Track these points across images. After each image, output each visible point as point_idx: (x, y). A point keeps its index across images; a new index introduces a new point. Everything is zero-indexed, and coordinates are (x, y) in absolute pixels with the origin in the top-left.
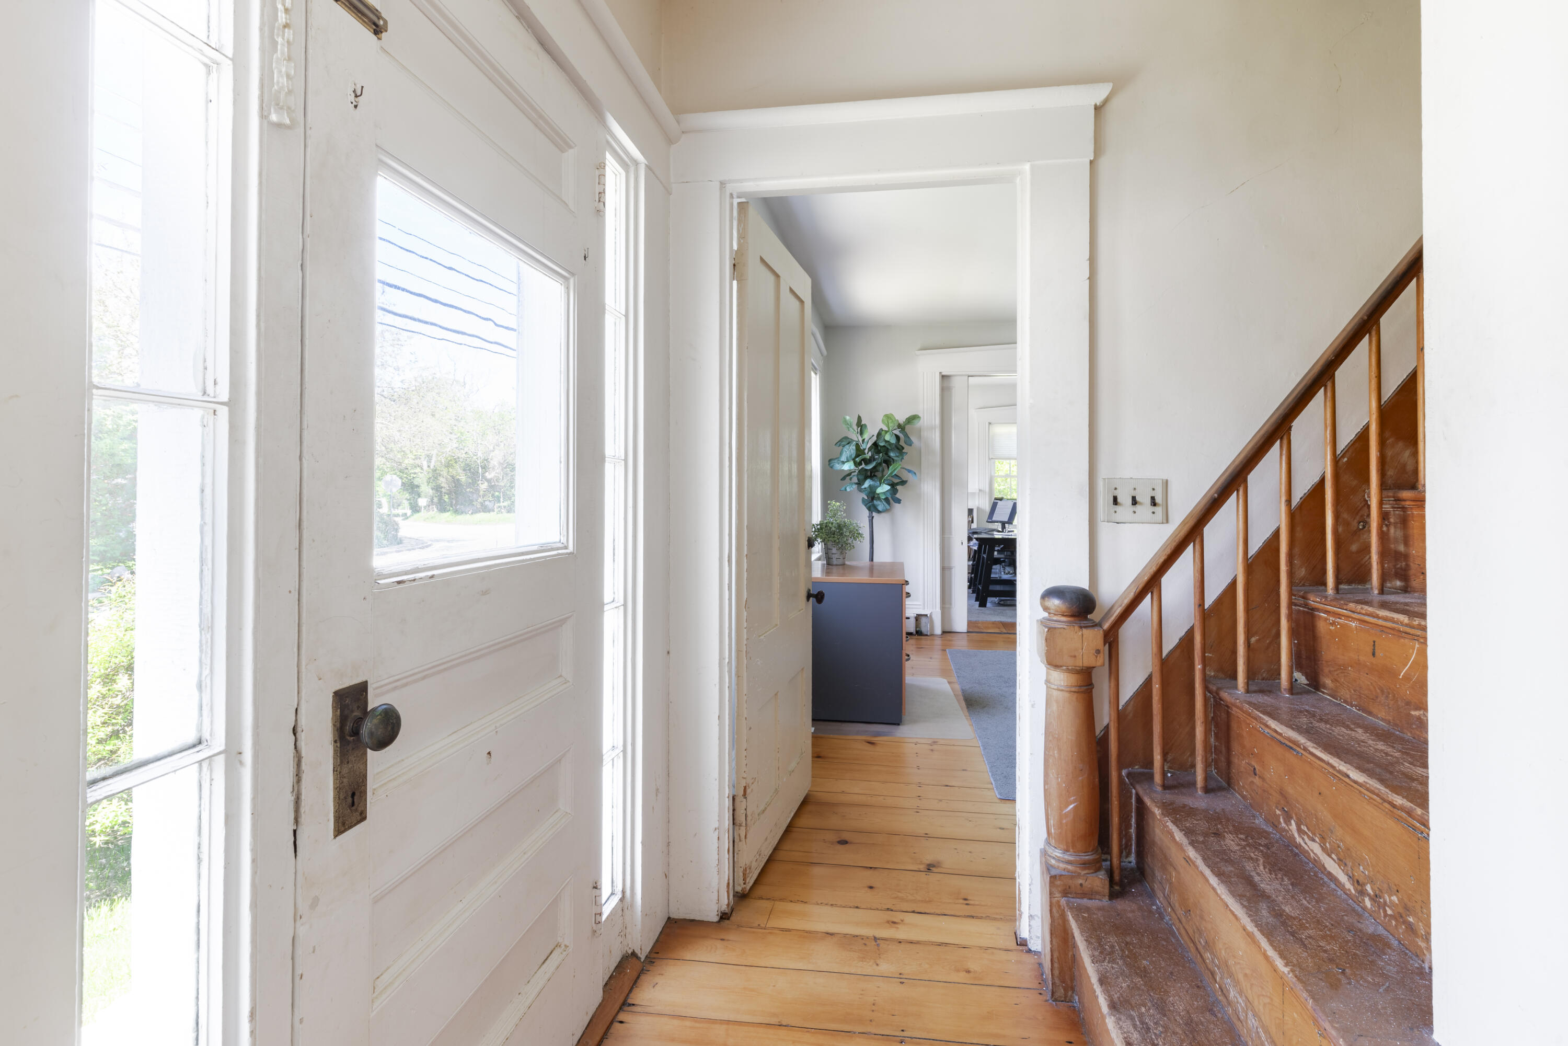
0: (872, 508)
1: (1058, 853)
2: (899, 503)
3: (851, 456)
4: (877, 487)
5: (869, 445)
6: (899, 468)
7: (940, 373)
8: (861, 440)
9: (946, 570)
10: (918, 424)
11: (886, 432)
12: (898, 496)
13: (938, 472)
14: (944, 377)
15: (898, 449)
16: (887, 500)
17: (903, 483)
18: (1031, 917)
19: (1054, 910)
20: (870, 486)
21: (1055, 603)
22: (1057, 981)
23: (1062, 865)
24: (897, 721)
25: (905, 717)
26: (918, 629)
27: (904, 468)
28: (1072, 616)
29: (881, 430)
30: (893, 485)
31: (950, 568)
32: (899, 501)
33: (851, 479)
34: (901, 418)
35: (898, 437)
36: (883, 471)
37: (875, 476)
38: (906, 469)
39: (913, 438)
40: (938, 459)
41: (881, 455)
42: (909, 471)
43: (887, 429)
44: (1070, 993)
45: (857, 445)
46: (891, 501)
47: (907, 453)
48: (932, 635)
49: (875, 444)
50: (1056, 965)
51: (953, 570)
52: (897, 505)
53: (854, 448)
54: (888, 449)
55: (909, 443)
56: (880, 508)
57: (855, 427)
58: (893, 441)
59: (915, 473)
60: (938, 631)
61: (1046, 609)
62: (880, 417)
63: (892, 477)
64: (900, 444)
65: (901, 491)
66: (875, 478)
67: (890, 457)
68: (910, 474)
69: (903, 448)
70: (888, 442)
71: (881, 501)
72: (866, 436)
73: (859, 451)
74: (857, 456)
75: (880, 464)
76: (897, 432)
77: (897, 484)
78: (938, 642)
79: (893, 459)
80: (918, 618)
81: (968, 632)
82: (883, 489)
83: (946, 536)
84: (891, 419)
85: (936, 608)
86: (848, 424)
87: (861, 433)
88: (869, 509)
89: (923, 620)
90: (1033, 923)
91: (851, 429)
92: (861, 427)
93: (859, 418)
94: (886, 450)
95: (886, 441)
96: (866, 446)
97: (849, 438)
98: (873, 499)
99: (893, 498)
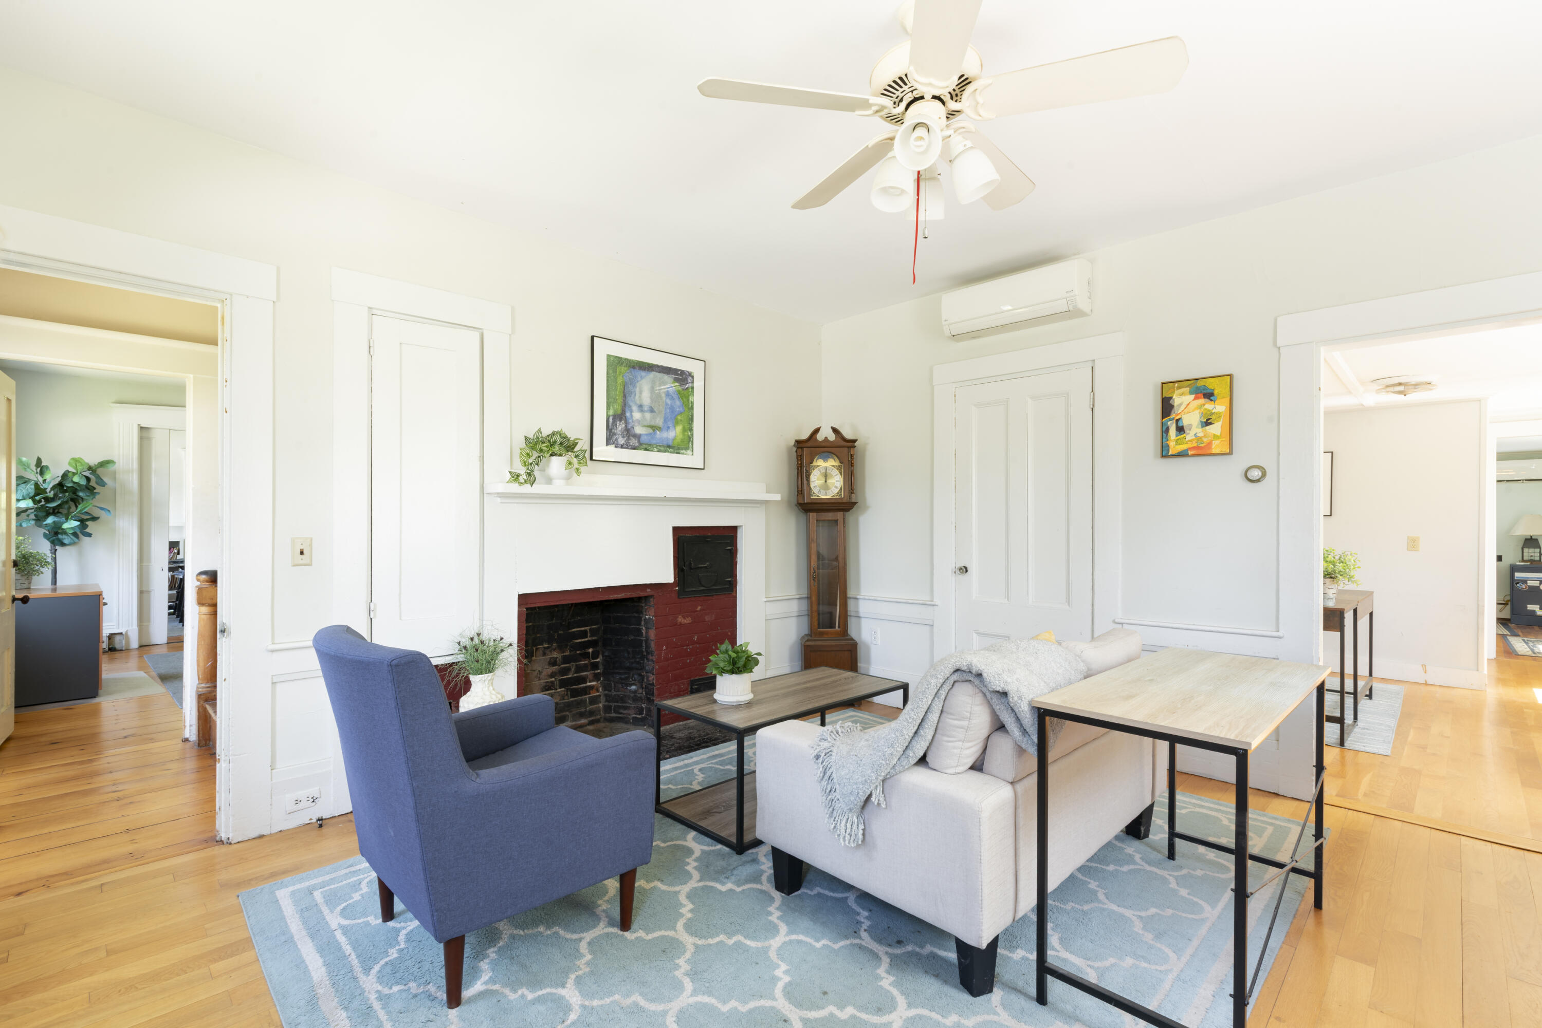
0: (56, 542)
1: (203, 685)
2: (90, 537)
3: (28, 495)
4: (63, 523)
5: (51, 486)
6: (90, 506)
7: (139, 425)
8: (41, 480)
9: (143, 594)
10: (111, 468)
11: (74, 474)
12: (88, 530)
13: (136, 510)
14: (142, 429)
15: (89, 489)
16: (75, 534)
17: (94, 519)
18: (191, 726)
19: (200, 709)
20: (54, 522)
21: (203, 577)
22: (201, 738)
23: (205, 690)
24: (94, 695)
25: (100, 692)
26: (111, 646)
27: (95, 506)
28: (212, 582)
29: (68, 471)
30: (82, 521)
31: (149, 592)
32: (89, 535)
33: (28, 516)
34: (93, 460)
35: (88, 479)
36: (70, 508)
37: (58, 512)
38: (98, 507)
39: (105, 479)
40: (136, 498)
41: (67, 494)
42: (102, 509)
43: (75, 471)
44: (208, 742)
45: (37, 485)
46: (80, 535)
47: (99, 493)
48: (128, 650)
49: (60, 485)
50: (201, 732)
51: (152, 593)
52: (87, 539)
53: (33, 487)
54: (76, 489)
55: (102, 483)
56: (66, 541)
57: (34, 468)
58: (83, 482)
59: (109, 511)
60: (134, 644)
61: (198, 580)
62: (67, 459)
63: (82, 514)
64: (91, 484)
65: (91, 527)
66: (59, 515)
67: (78, 496)
68: (103, 512)
69: (95, 489)
70: (76, 483)
71: (67, 535)
72: (48, 476)
73: (39, 490)
74: (36, 494)
75: (66, 502)
76: (87, 474)
77: (87, 520)
78: (135, 654)
79: (82, 498)
80: (111, 637)
81: (168, 643)
82: (71, 525)
83: (145, 564)
84: (80, 462)
85: (132, 626)
86: (24, 465)
87: (42, 473)
88: (53, 542)
89: (118, 638)
90: (192, 728)
91: (28, 470)
92: (42, 469)
93: (39, 461)
94: (74, 490)
95: (75, 483)
96: (48, 486)
97: (24, 477)
98: (56, 534)
99: (83, 531)
